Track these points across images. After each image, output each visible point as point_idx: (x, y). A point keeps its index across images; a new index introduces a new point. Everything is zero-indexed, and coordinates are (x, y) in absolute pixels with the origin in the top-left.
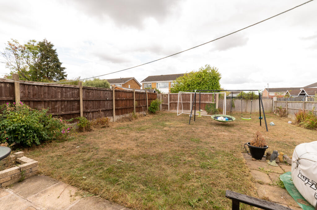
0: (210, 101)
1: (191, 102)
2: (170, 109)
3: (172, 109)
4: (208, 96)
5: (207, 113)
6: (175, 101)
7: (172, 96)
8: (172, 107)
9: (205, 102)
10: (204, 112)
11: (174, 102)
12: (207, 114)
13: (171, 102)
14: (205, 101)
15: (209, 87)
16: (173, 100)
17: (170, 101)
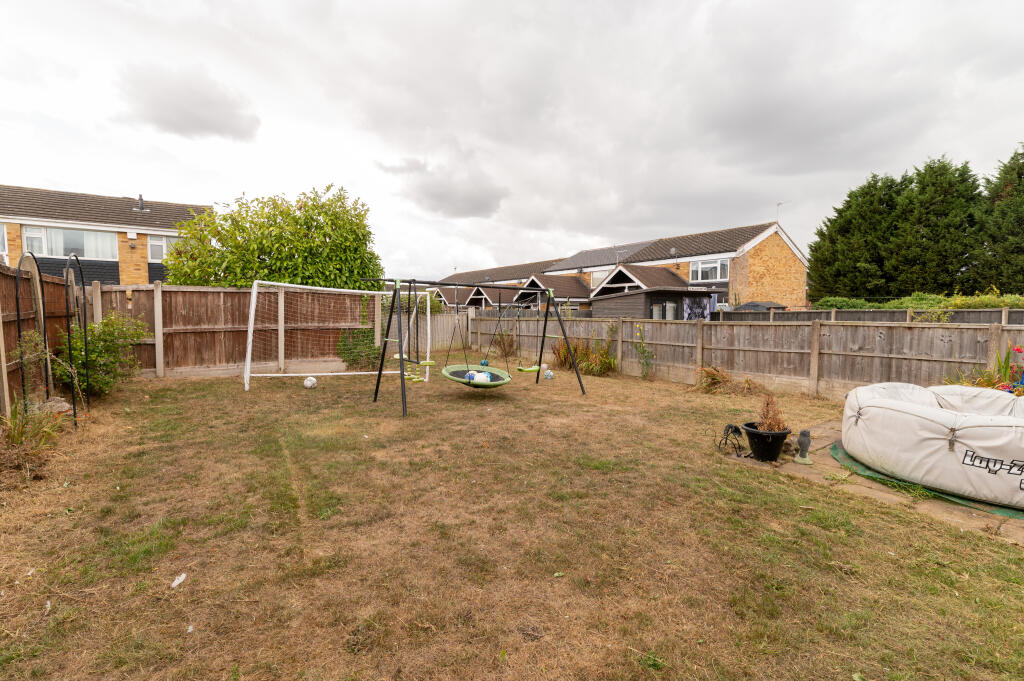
0: (354, 319)
1: (281, 327)
2: (167, 364)
3: (178, 364)
4: (348, 301)
5: (344, 366)
6: (198, 323)
7: (180, 299)
8: (180, 353)
9: (337, 325)
10: (334, 363)
11: (190, 327)
12: (347, 370)
13: (168, 330)
14: (336, 320)
15: (351, 272)
16: (187, 320)
17: (165, 325)
